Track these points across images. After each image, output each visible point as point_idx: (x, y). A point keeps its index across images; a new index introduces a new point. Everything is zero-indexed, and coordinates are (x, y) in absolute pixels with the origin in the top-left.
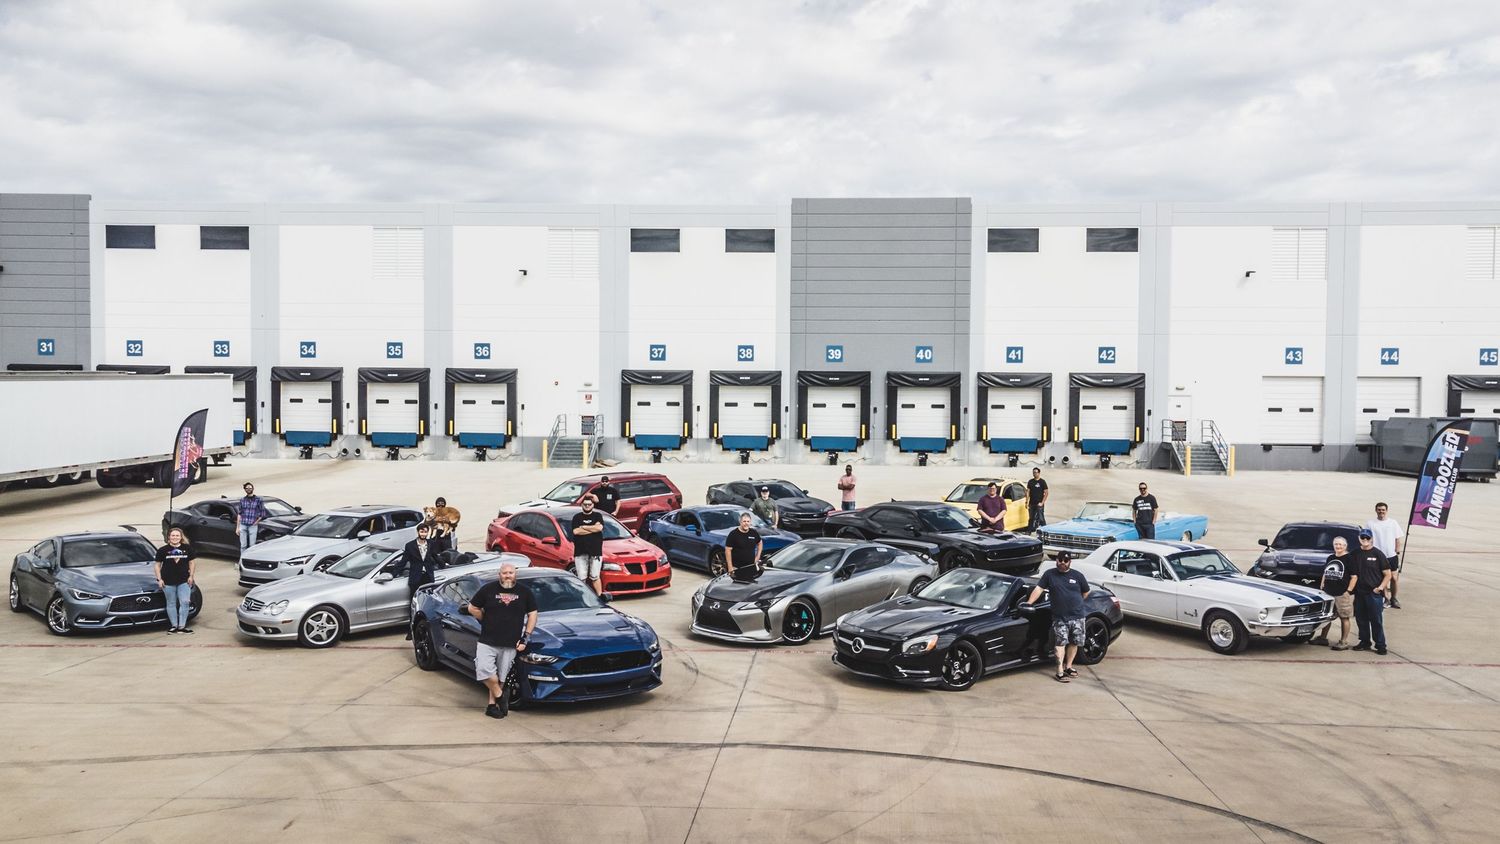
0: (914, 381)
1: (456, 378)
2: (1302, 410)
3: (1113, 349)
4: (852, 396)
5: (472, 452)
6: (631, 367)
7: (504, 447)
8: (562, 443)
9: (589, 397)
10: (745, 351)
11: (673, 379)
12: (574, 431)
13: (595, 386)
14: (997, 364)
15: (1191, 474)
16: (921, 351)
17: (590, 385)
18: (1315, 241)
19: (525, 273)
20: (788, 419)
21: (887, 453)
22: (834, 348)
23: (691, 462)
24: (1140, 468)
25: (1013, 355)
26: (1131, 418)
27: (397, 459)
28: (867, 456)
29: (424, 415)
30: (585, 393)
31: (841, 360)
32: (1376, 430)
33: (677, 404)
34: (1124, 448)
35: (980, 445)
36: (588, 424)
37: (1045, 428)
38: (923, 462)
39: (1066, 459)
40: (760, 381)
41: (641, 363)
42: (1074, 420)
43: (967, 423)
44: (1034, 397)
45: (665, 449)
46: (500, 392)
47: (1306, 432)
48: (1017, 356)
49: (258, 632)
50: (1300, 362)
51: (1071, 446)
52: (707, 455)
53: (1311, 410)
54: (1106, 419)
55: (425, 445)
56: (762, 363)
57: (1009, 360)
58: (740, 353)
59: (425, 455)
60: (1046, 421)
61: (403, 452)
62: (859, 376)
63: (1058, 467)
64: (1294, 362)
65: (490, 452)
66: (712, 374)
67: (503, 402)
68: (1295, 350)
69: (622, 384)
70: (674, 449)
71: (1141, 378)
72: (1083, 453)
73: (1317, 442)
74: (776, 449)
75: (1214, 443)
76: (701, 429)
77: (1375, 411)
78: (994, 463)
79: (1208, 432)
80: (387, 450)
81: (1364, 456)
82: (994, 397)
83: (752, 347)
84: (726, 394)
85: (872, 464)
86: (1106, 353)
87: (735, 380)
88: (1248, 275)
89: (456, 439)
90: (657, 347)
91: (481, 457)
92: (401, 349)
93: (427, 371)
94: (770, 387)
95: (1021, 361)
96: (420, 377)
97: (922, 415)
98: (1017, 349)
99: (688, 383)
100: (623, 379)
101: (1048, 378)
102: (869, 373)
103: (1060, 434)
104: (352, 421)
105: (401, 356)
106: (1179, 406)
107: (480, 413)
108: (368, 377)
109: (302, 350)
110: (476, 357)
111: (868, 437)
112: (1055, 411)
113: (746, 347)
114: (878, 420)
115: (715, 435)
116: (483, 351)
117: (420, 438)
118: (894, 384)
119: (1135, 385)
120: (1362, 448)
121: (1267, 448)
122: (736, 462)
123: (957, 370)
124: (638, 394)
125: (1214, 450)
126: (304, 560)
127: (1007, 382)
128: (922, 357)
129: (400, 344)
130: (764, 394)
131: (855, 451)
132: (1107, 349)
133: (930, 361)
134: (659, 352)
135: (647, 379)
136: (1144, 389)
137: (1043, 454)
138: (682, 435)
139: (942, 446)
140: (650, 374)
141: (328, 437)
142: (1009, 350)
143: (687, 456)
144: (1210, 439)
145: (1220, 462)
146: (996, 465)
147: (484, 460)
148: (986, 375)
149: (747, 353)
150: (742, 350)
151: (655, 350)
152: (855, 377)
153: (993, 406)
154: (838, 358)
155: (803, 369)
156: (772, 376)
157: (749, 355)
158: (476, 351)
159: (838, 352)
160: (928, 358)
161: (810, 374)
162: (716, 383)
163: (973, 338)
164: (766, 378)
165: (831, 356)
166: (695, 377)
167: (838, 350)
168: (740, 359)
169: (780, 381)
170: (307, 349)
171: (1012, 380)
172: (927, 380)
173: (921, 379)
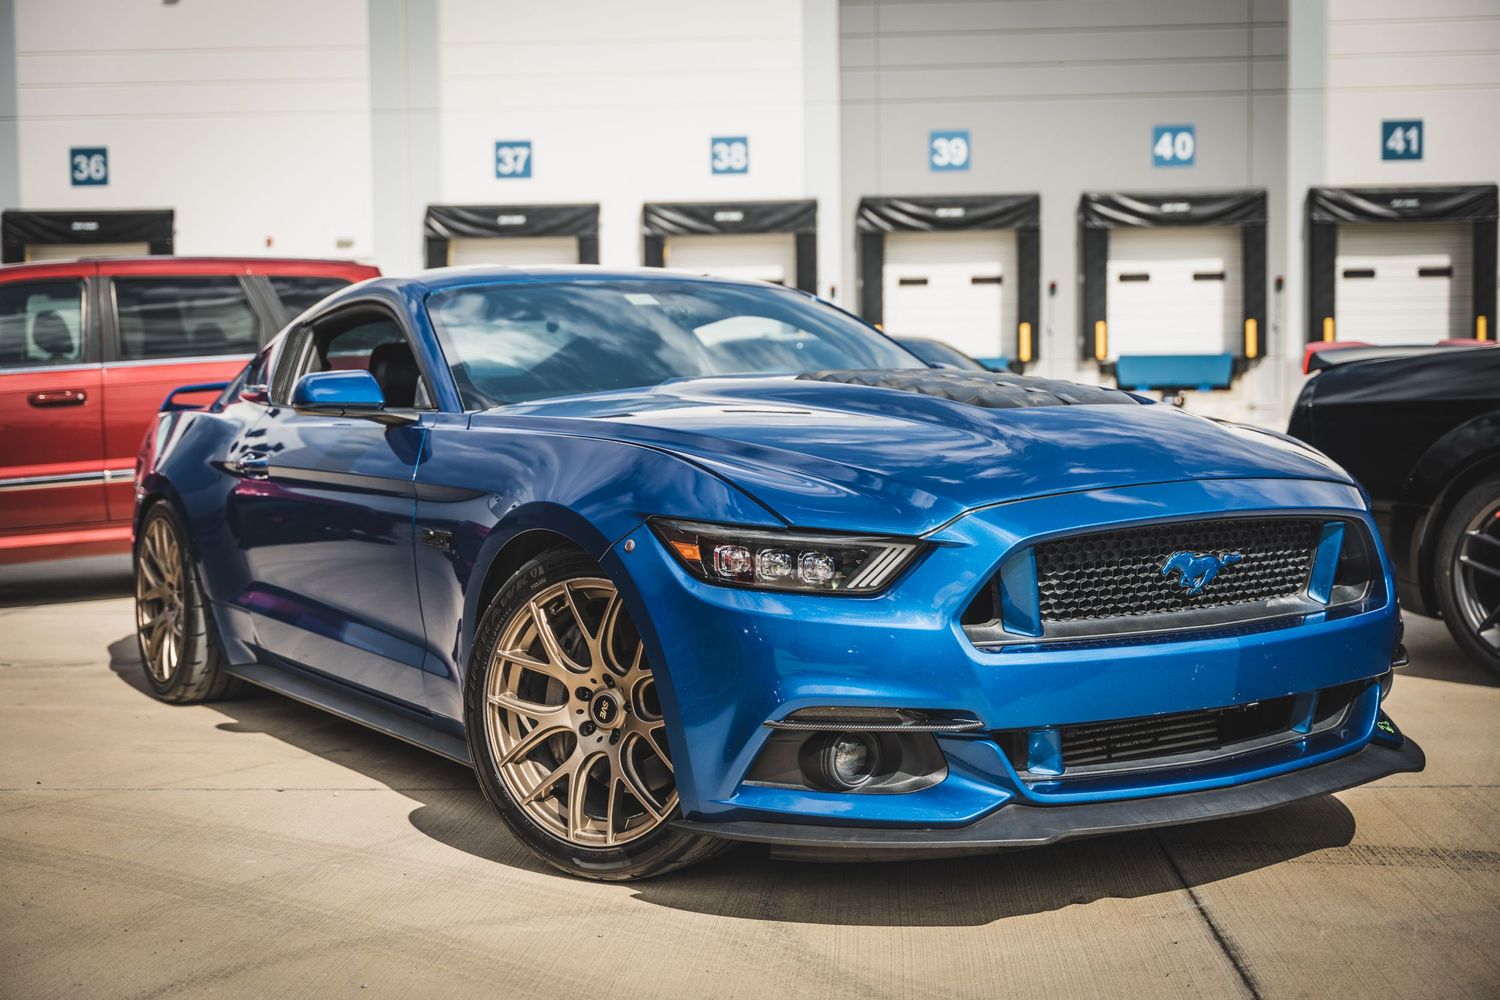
0: (1153, 214)
1: (25, 233)
4: (995, 255)
6: (450, 197)
10: (727, 149)
11: (554, 225)
13: (364, 246)
14: (1356, 165)
16: (1166, 138)
17: (349, 244)
22: (949, 136)
25: (1397, 142)
31: (965, 166)
37: (1481, 322)
40: (767, 222)
43: (1282, 316)
44: (1447, 249)
48: (1408, 142)
56: (771, 180)
57: (1389, 155)
58: (715, 156)
60: (1484, 305)
62: (1011, 203)
66: (648, 211)
69: (430, 232)
82: (1351, 251)
83: (744, 140)
84: (683, 260)
90: (512, 145)
94: (790, 241)
95: (1418, 156)
97: (1169, 300)
98: (1407, 126)
99: (587, 232)
100: (428, 225)
101: (1488, 197)
102: (1036, 198)
110: (76, 182)
113: (729, 141)
114: (1060, 312)
116: (92, 167)
118: (1097, 223)
123: (1257, 183)
124: (466, 261)
127: (1383, 209)
128: (1168, 154)
130: (776, 256)
133: (1189, 162)
134: (516, 158)
135: (488, 225)
139: (1221, 374)
140: (493, 212)
142: (1389, 128)
148: (1328, 194)
149: (732, 156)
150: (721, 148)
151: (506, 153)
152: (997, 208)
153: (1349, 274)
154: (959, 160)
155: (873, 190)
156: (794, 211)
157: (738, 160)
158: (75, 168)
159: (957, 148)
160: (1184, 155)
161: (889, 202)
162: (658, 231)
163: (1297, 102)
164: (778, 217)
165: (941, 156)
166: (605, 218)
167: (959, 142)
168: (715, 171)
169: (814, 223)
171: (1397, 203)
172: (1182, 207)
173: (1168, 208)
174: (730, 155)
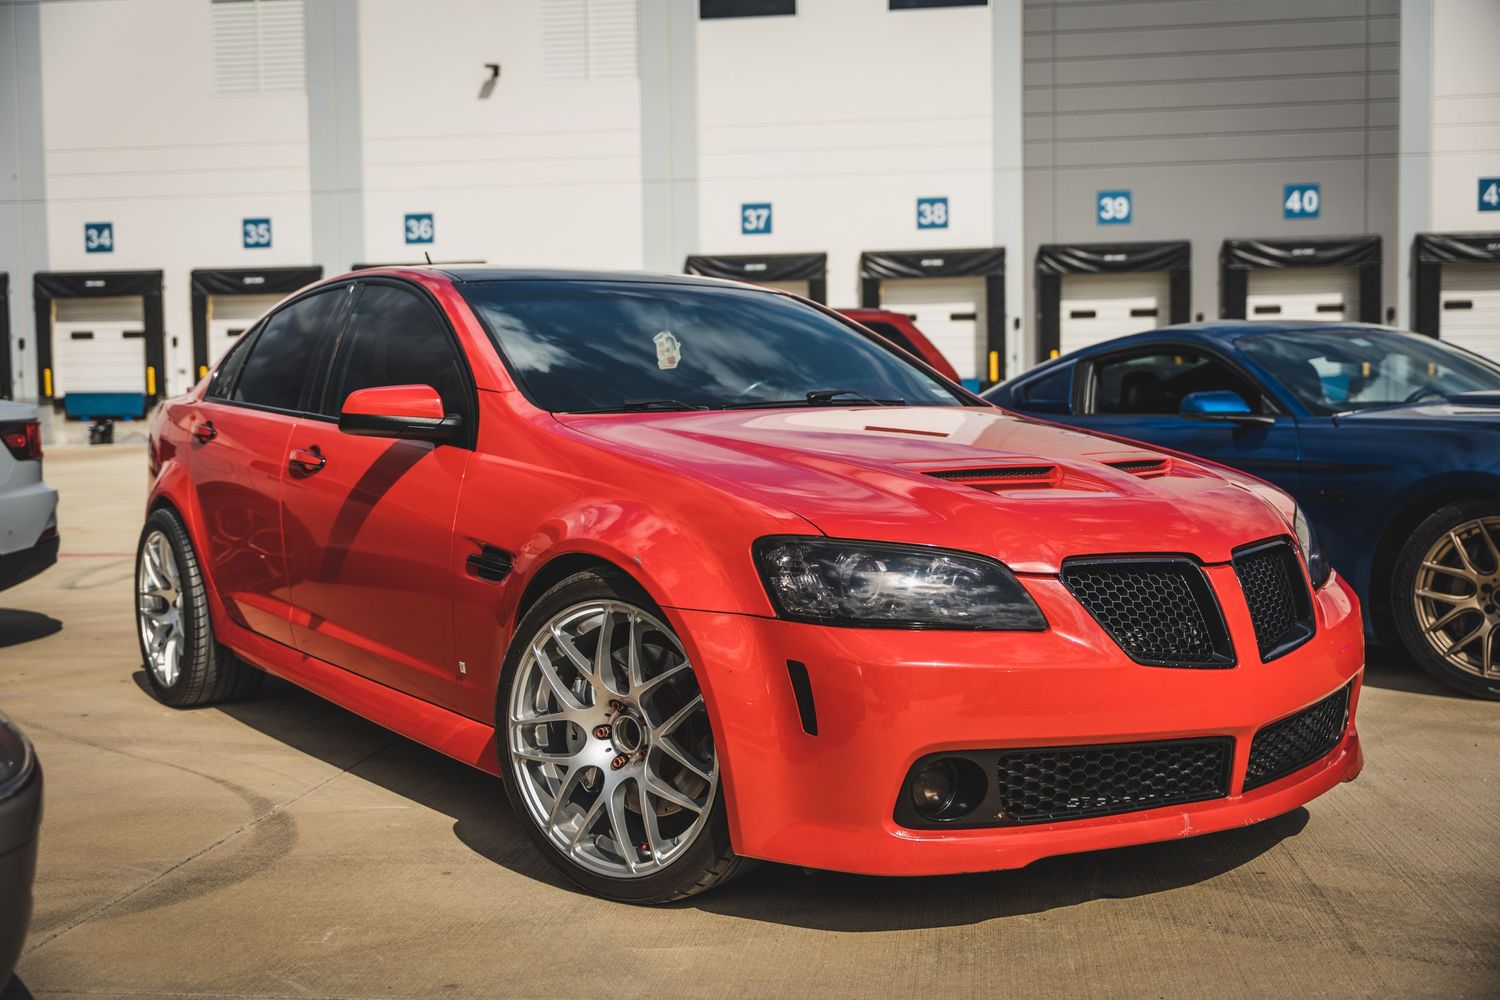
0: (1285, 258)
4: (1152, 292)
6: (705, 249)
10: (931, 208)
11: (786, 271)
14: (1457, 215)
16: (1296, 195)
19: (496, 72)
20: (1020, 341)
22: (1114, 195)
25: (1491, 196)
31: (1127, 220)
40: (964, 266)
56: (967, 233)
57: (1484, 206)
58: (920, 214)
62: (1166, 250)
66: (866, 259)
82: (1453, 288)
83: (944, 201)
84: (895, 298)
87: (912, 267)
90: (755, 207)
92: (269, 230)
93: (319, 271)
94: (983, 282)
99: (817, 277)
100: (688, 272)
102: (1186, 245)
104: (183, 372)
105: (268, 245)
108: (207, 288)
109: (89, 239)
110: (408, 241)
113: (932, 202)
116: (422, 229)
118: (1238, 265)
123: (1373, 230)
127: (1480, 251)
128: (1297, 208)
129: (266, 222)
130: (968, 298)
133: (1315, 214)
134: (758, 217)
135: (736, 271)
140: (741, 261)
141: (142, 400)
142: (1484, 185)
148: (1433, 239)
149: (935, 214)
150: (926, 207)
151: (751, 214)
152: (1155, 253)
153: (1450, 305)
154: (1122, 213)
155: (1049, 240)
156: (984, 258)
157: (939, 217)
158: (408, 229)
159: (1121, 205)
160: (1310, 208)
161: (1064, 249)
162: (874, 275)
163: (1406, 165)
164: (973, 262)
165: (1107, 211)
166: (831, 265)
167: (1122, 200)
168: (921, 226)
169: (1002, 266)
170: (99, 235)
171: (1492, 247)
172: (1309, 252)
173: (1297, 252)
174: (932, 213)
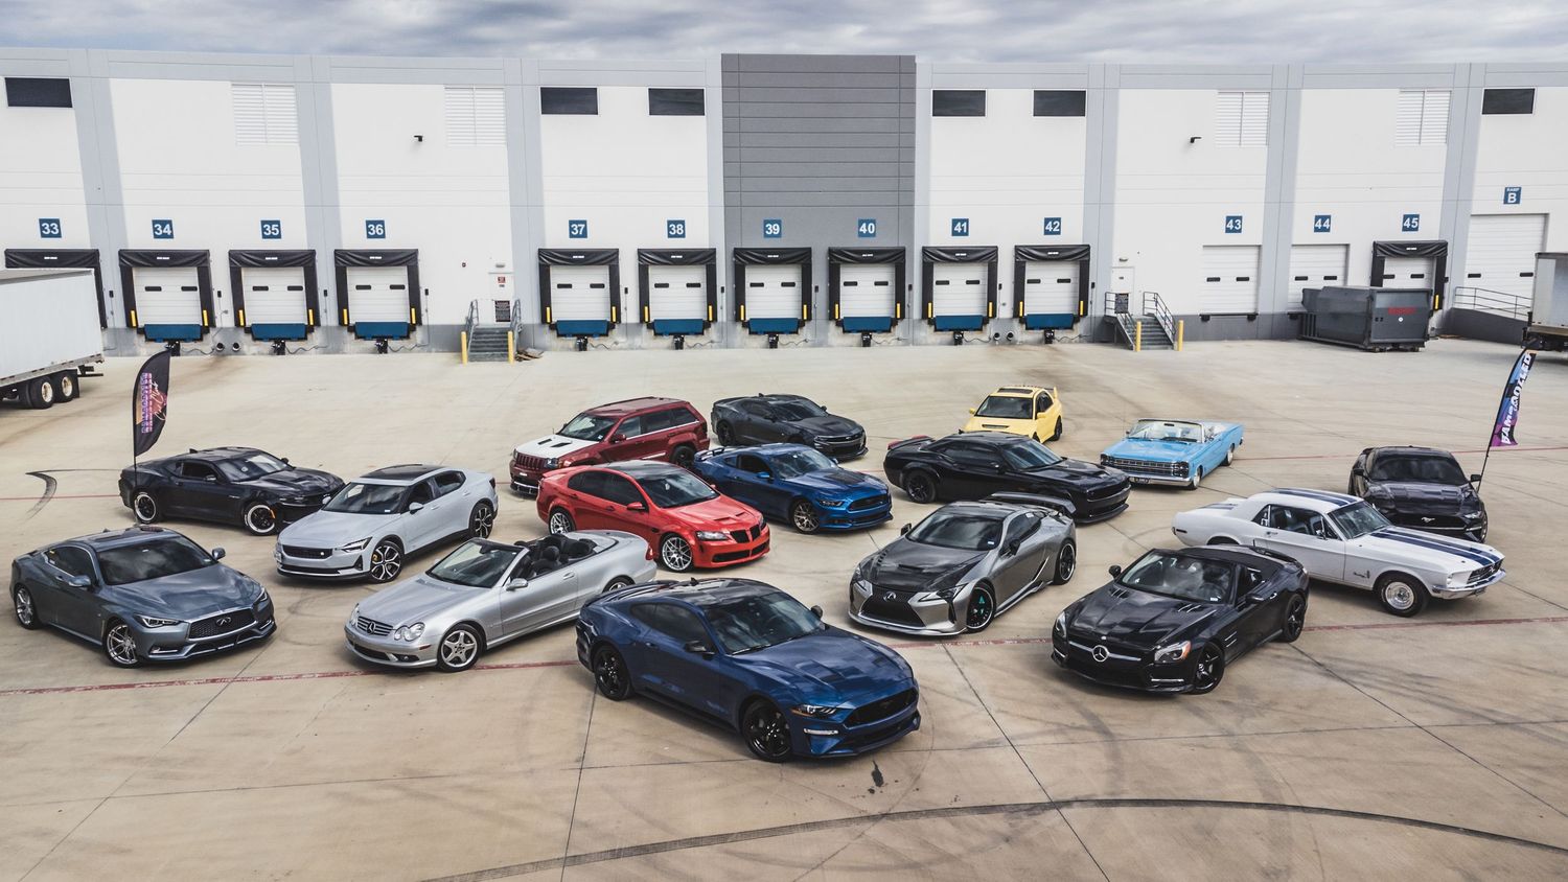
0: (858, 257)
1: (345, 261)
2: (1238, 279)
3: (1059, 220)
4: (792, 274)
5: (372, 344)
6: (549, 246)
7: (408, 337)
8: (478, 333)
9: (502, 280)
10: (675, 227)
11: (596, 259)
12: (487, 319)
13: (509, 268)
14: (942, 238)
15: (1142, 349)
16: (864, 225)
17: (502, 266)
18: (1258, 104)
19: (420, 139)
20: (724, 300)
21: (829, 334)
22: (772, 222)
23: (621, 349)
24: (1080, 342)
25: (958, 228)
26: (1075, 292)
27: (283, 354)
28: (809, 338)
29: (312, 303)
30: (496, 277)
31: (779, 235)
32: (1307, 297)
33: (602, 286)
34: (1067, 322)
35: (925, 323)
36: (503, 310)
37: (991, 304)
38: (866, 343)
39: (1010, 335)
40: (693, 259)
41: (559, 240)
42: (1019, 295)
43: (911, 301)
44: (978, 272)
45: (591, 335)
46: (400, 276)
47: (1240, 301)
48: (962, 228)
49: (388, 659)
50: (1240, 231)
51: (1016, 322)
52: (638, 341)
53: (1247, 279)
54: (1050, 293)
55: (317, 337)
56: (696, 240)
57: (955, 233)
58: (670, 229)
59: (316, 348)
60: (992, 296)
61: (290, 345)
62: (799, 252)
63: (1003, 344)
64: (1234, 231)
65: (392, 343)
66: (640, 253)
67: (402, 287)
68: (1235, 218)
69: (540, 265)
70: (601, 335)
71: (1086, 249)
72: (1027, 329)
73: (1250, 311)
74: (712, 333)
75: (1158, 316)
76: (630, 314)
77: (1306, 278)
78: (938, 341)
79: (1150, 305)
80: (272, 343)
81: (1296, 323)
82: (940, 273)
83: (683, 222)
84: (656, 275)
85: (814, 346)
86: (1052, 224)
87: (664, 258)
88: (1192, 140)
89: (352, 329)
90: (577, 222)
91: (383, 349)
92: (279, 228)
93: (313, 253)
94: (704, 266)
95: (967, 234)
96: (304, 261)
97: (866, 294)
98: (962, 221)
99: (613, 263)
100: (540, 259)
101: (994, 251)
102: (809, 250)
103: (1005, 312)
104: (226, 312)
105: (279, 236)
106: (1122, 278)
107: (379, 299)
108: (240, 261)
109: (155, 229)
110: (369, 237)
111: (809, 318)
112: (1000, 285)
113: (676, 223)
114: (820, 299)
115: (647, 320)
116: (377, 230)
117: (309, 329)
118: (836, 261)
119: (1079, 256)
120: (1293, 316)
121: (1205, 318)
122: (669, 348)
123: (901, 244)
124: (558, 275)
125: (1159, 323)
126: (362, 544)
127: (952, 257)
128: (864, 231)
129: (278, 222)
130: (698, 274)
131: (797, 333)
132: (1053, 220)
133: (874, 235)
134: (579, 228)
135: (567, 258)
136: (1089, 260)
137: (988, 332)
138: (609, 320)
139: (886, 325)
140: (570, 253)
141: (199, 329)
142: (955, 222)
143: (616, 343)
144: (1154, 312)
145: (1166, 335)
146: (941, 344)
147: (386, 352)
148: (931, 249)
149: (678, 229)
150: (673, 226)
151: (575, 226)
152: (795, 254)
153: (939, 282)
154: (777, 232)
155: (739, 246)
156: (706, 253)
157: (680, 231)
158: (369, 230)
159: (776, 227)
160: (871, 232)
161: (746, 250)
162: (646, 262)
163: (918, 211)
164: (699, 256)
165: (769, 231)
166: (621, 256)
167: (777, 225)
168: (670, 236)
169: (714, 259)
170: (163, 229)
171: (957, 254)
172: (870, 255)
173: (863, 255)
174: (676, 229)
